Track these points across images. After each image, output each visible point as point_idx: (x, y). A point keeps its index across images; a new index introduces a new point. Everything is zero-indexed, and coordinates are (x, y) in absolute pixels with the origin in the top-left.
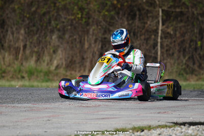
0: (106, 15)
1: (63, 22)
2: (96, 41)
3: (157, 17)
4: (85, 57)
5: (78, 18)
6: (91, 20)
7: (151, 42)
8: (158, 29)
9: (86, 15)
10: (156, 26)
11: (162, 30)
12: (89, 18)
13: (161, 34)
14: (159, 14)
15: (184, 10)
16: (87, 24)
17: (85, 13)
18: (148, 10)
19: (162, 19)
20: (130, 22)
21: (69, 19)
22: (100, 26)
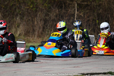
0: (46, 6)
1: (23, 10)
2: (41, 20)
3: (74, 7)
4: (35, 29)
5: (31, 8)
6: (38, 9)
7: (71, 21)
8: (75, 13)
9: (35, 6)
10: (74, 12)
11: (77, 14)
12: (37, 8)
13: (77, 16)
14: (75, 5)
15: (89, 3)
16: (36, 11)
17: (35, 5)
18: (69, 3)
19: (77, 8)
20: (60, 10)
21: (26, 8)
22: (43, 12)
